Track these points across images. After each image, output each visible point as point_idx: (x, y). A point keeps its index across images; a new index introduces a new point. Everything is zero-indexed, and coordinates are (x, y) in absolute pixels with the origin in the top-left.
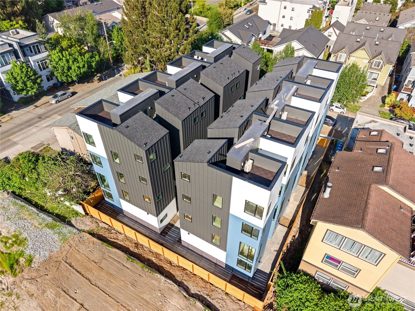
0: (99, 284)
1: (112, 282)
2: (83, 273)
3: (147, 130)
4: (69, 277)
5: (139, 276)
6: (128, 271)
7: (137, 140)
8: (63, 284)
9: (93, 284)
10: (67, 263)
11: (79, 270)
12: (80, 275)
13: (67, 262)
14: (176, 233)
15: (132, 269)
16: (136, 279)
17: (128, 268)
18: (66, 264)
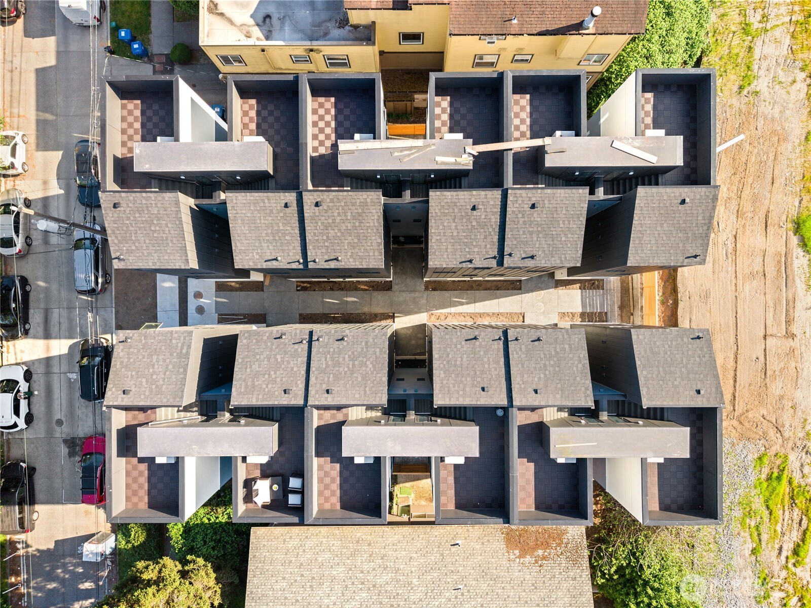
0: (733, 339)
1: (720, 325)
2: (732, 373)
3: (669, 359)
4: (747, 385)
5: (692, 298)
6: (694, 318)
7: (704, 357)
8: (759, 384)
9: (737, 346)
10: (734, 406)
11: (732, 382)
12: (738, 374)
13: (732, 408)
14: (593, 300)
15: (688, 315)
16: (697, 298)
17: (690, 322)
18: (736, 408)
